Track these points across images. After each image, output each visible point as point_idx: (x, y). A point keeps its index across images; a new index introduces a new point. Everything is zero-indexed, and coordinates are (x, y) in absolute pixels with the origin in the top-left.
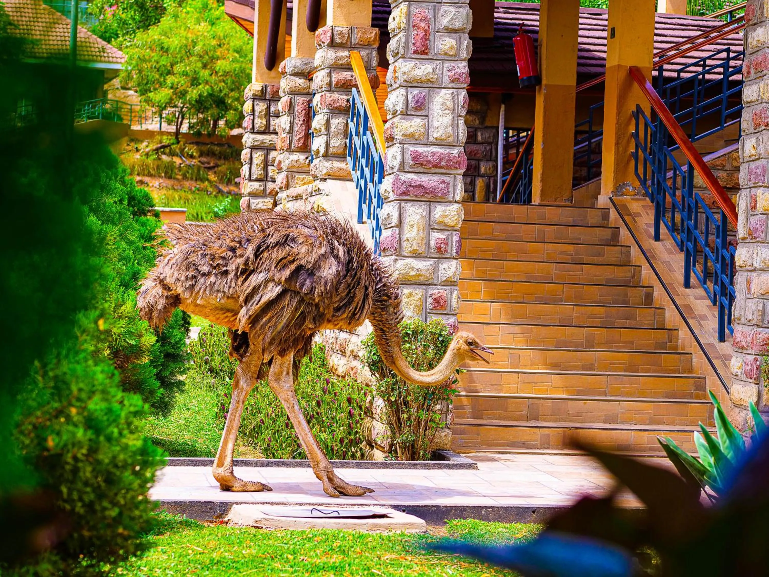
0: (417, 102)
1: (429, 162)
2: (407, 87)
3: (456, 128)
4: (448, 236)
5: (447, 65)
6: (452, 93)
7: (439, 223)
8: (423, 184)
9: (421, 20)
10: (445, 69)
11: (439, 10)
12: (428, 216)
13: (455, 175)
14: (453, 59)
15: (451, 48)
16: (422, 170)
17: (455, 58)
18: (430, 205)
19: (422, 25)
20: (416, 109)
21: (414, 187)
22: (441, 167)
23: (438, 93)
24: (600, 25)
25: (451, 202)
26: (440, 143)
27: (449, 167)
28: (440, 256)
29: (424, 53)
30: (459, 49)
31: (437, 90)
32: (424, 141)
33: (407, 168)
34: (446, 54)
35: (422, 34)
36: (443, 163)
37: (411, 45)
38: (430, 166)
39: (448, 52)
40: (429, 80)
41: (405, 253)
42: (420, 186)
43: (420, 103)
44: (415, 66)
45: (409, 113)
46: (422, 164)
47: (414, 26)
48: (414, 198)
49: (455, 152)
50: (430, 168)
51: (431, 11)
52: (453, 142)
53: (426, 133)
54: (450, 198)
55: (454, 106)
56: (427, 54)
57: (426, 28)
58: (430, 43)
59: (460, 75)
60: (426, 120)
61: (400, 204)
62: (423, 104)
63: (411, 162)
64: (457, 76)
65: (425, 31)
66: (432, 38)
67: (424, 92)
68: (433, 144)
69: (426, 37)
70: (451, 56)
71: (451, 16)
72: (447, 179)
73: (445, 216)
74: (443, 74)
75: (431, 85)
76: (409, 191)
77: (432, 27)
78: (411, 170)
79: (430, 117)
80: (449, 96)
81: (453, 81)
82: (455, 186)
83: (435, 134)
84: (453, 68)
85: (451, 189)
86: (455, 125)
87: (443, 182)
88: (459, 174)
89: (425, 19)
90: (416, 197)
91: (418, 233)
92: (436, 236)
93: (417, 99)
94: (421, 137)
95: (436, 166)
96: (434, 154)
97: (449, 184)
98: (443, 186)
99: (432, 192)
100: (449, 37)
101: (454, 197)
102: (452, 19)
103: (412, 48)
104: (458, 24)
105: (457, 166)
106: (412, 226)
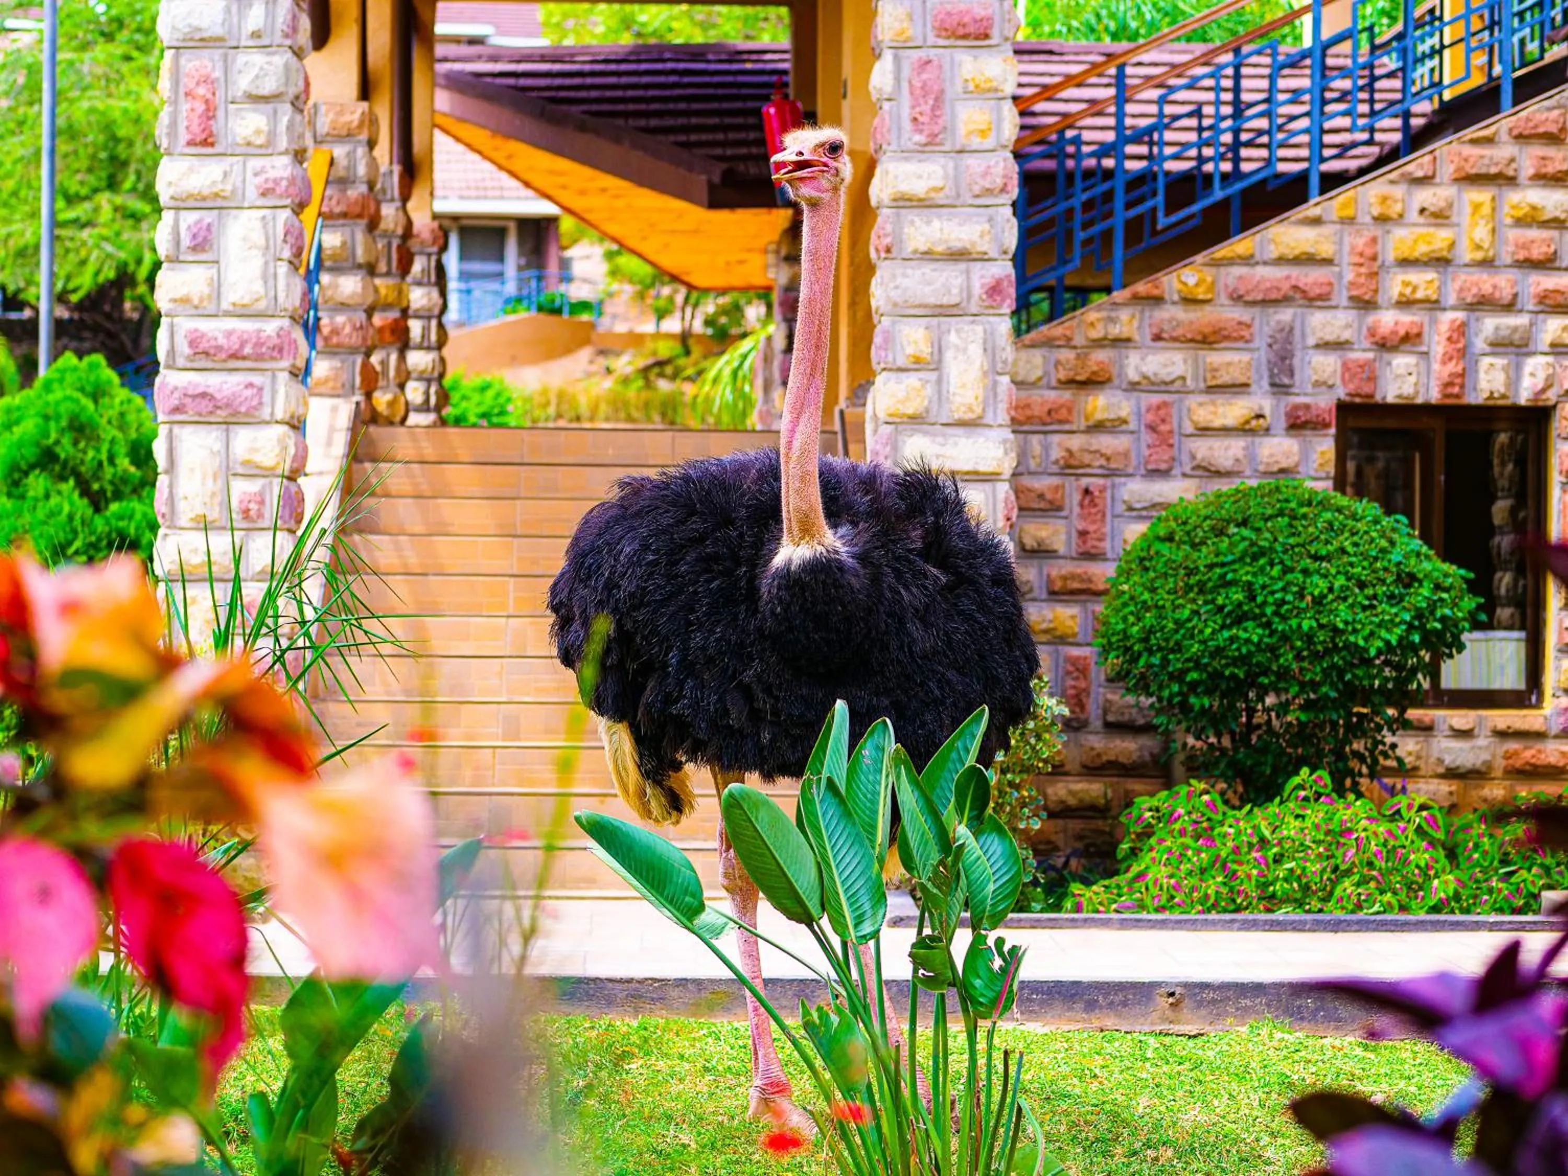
0: (194, 236)
1: (219, 348)
2: (177, 209)
3: (271, 282)
4: (264, 487)
5: (254, 163)
6: (264, 218)
7: (246, 463)
8: (210, 390)
9: (198, 84)
10: (249, 174)
11: (234, 61)
12: (223, 451)
13: (273, 371)
14: (263, 151)
15: (258, 132)
16: (209, 365)
17: (266, 149)
18: (227, 430)
19: (201, 91)
20: (194, 249)
21: (194, 397)
22: (244, 358)
23: (236, 217)
24: (1052, 75)
25: (268, 423)
26: (243, 312)
27: (259, 357)
28: (251, 525)
29: (205, 143)
30: (272, 135)
31: (234, 212)
32: (211, 309)
33: (181, 362)
34: (249, 144)
35: (200, 107)
36: (247, 350)
37: (182, 129)
38: (224, 356)
39: (252, 139)
40: (217, 195)
41: (183, 521)
42: (204, 395)
43: (200, 239)
44: (191, 169)
45: (182, 258)
46: (207, 354)
47: (187, 94)
48: (196, 418)
49: (271, 327)
50: (225, 361)
51: (220, 65)
52: (267, 307)
53: (215, 295)
54: (266, 413)
55: (267, 240)
56: (212, 145)
57: (209, 96)
58: (217, 126)
59: (276, 182)
60: (214, 271)
61: (171, 431)
62: (205, 240)
63: (187, 351)
64: (270, 185)
65: (207, 102)
66: (220, 114)
67: (209, 217)
68: (228, 314)
69: (209, 113)
70: (261, 146)
71: (255, 71)
72: (257, 379)
73: (254, 450)
74: (244, 181)
75: (225, 204)
76: (184, 405)
77: (220, 94)
78: (189, 365)
79: (223, 264)
80: (258, 225)
81: (263, 194)
82: (274, 392)
83: (232, 296)
84: (262, 171)
85: (267, 398)
86: (268, 277)
87: (250, 385)
88: (282, 370)
89: (206, 80)
90: (200, 415)
91: (203, 484)
92: (242, 488)
93: (195, 230)
94: (205, 303)
95: (234, 356)
96: (229, 334)
97: (261, 389)
98: (249, 392)
99: (228, 405)
100: (255, 111)
101: (272, 414)
102: (257, 77)
103: (184, 137)
104: (269, 86)
105: (275, 354)
106: (192, 470)
